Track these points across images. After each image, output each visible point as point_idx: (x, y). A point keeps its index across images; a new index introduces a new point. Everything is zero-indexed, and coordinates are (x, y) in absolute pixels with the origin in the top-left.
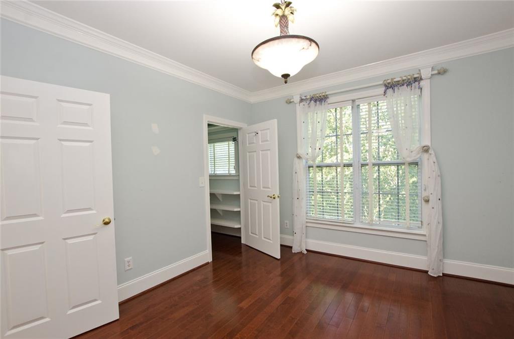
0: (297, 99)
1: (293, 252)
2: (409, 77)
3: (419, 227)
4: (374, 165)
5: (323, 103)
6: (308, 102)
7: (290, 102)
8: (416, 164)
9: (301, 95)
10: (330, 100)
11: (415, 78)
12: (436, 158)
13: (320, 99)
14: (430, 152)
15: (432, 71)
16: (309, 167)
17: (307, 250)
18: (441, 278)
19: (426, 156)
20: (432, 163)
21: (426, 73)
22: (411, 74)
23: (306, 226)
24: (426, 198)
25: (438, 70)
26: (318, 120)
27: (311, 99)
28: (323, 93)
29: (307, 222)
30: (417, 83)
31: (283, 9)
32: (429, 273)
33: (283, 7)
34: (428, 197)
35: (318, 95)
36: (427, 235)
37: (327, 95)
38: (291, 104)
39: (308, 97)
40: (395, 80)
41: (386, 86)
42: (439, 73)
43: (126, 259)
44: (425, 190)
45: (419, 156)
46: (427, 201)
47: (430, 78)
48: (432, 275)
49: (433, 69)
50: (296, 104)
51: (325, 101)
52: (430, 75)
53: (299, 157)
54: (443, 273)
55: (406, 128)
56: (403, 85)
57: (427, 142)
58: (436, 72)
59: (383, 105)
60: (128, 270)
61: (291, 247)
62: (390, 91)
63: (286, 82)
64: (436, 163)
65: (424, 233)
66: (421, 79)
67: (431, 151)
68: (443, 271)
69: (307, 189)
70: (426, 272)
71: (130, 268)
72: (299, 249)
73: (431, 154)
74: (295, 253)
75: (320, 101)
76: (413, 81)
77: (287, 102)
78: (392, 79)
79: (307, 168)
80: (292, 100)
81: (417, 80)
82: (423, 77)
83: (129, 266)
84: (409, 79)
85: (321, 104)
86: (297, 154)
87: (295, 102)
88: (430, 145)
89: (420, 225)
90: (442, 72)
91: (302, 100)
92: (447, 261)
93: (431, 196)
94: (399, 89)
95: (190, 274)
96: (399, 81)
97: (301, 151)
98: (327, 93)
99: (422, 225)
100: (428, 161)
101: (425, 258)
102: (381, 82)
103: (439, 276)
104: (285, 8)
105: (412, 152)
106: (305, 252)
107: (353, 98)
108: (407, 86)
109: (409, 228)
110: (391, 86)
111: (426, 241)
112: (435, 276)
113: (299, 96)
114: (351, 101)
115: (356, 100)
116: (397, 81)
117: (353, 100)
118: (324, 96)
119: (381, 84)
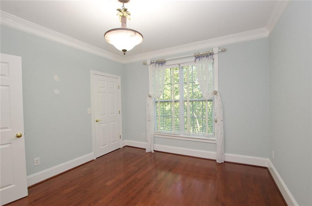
0: (149, 62)
1: (146, 152)
2: (207, 52)
3: (213, 136)
4: (190, 101)
5: (163, 65)
6: (155, 64)
7: (145, 64)
8: (212, 101)
9: (151, 60)
10: (167, 63)
11: (210, 53)
12: (221, 98)
13: (161, 63)
15: (218, 50)
16: (156, 102)
17: (154, 151)
18: (223, 164)
19: (216, 96)
20: (219, 100)
21: (216, 51)
22: (208, 51)
23: (154, 137)
24: (216, 120)
25: (222, 49)
26: (160, 75)
27: (157, 63)
28: (163, 59)
29: (154, 134)
30: (211, 56)
31: (123, 12)
32: (217, 161)
33: (123, 11)
34: (217, 119)
35: (160, 61)
36: (216, 140)
37: (165, 61)
38: (146, 65)
39: (155, 61)
40: (200, 54)
41: (196, 57)
42: (222, 51)
43: (35, 159)
44: (215, 115)
45: (212, 96)
46: (216, 121)
47: (218, 53)
48: (218, 162)
49: (219, 48)
50: (148, 65)
51: (164, 64)
52: (218, 52)
53: (150, 96)
54: (224, 161)
55: (206, 81)
56: (204, 57)
57: (216, 89)
58: (220, 50)
60: (36, 166)
61: (145, 149)
62: (198, 60)
63: (124, 54)
64: (220, 101)
65: (215, 139)
66: (213, 54)
67: (218, 94)
68: (224, 159)
69: (155, 115)
70: (215, 161)
71: (38, 164)
72: (150, 150)
73: (218, 95)
74: (147, 153)
75: (161, 64)
76: (209, 55)
77: (143, 64)
78: (199, 53)
79: (155, 103)
80: (146, 63)
81: (211, 54)
82: (214, 53)
83: (37, 163)
84: (207, 54)
85: (162, 66)
86: (149, 95)
87: (148, 64)
88: (217, 90)
89: (213, 135)
90: (224, 51)
91: (152, 63)
92: (226, 154)
93: (218, 119)
94: (202, 59)
95: (81, 167)
96: (202, 54)
97: (151, 93)
98: (165, 60)
99: (214, 134)
100: (217, 99)
102: (193, 55)
103: (222, 163)
104: (124, 11)
105: (209, 94)
106: (153, 152)
108: (206, 57)
109: (207, 137)
110: (198, 57)
111: (216, 143)
112: (220, 163)
113: (150, 61)
115: (181, 64)
116: (201, 55)
117: (179, 64)
118: (163, 61)
119: (193, 56)
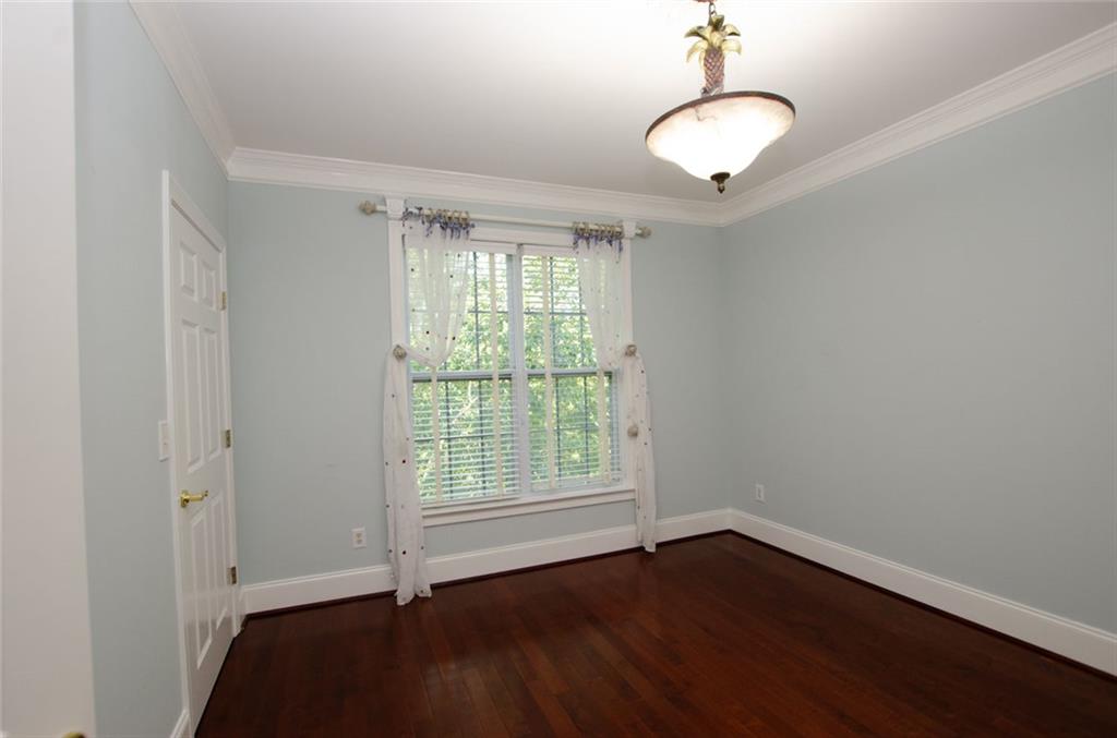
0: (396, 208)
2: (609, 229)
3: (616, 480)
5: (462, 235)
7: (375, 212)
8: (611, 374)
9: (408, 201)
10: (474, 233)
13: (454, 225)
14: (637, 354)
15: (636, 228)
19: (629, 361)
20: (639, 373)
21: (630, 230)
24: (632, 430)
25: (642, 230)
26: (451, 271)
28: (461, 212)
30: (618, 241)
34: (635, 426)
35: (449, 214)
37: (470, 220)
39: (426, 212)
40: (590, 227)
41: (577, 233)
42: (642, 235)
44: (630, 416)
46: (634, 434)
47: (635, 239)
49: (637, 226)
51: (466, 232)
52: (633, 234)
53: (401, 357)
56: (601, 239)
57: (631, 339)
58: (639, 232)
59: (562, 264)
62: (582, 243)
63: (721, 191)
64: (644, 374)
65: (632, 487)
66: (623, 237)
70: (641, 549)
73: (638, 360)
76: (612, 236)
78: (585, 224)
80: (379, 209)
81: (618, 236)
82: (625, 233)
84: (609, 232)
85: (458, 237)
90: (645, 234)
91: (407, 215)
93: (639, 426)
94: (595, 244)
96: (595, 231)
97: (405, 342)
98: (470, 216)
100: (634, 369)
101: (632, 528)
102: (570, 225)
107: (520, 241)
108: (606, 243)
110: (584, 235)
111: (635, 500)
113: (401, 203)
114: (515, 246)
116: (592, 230)
117: (518, 244)
119: (568, 228)
